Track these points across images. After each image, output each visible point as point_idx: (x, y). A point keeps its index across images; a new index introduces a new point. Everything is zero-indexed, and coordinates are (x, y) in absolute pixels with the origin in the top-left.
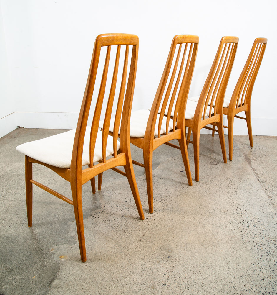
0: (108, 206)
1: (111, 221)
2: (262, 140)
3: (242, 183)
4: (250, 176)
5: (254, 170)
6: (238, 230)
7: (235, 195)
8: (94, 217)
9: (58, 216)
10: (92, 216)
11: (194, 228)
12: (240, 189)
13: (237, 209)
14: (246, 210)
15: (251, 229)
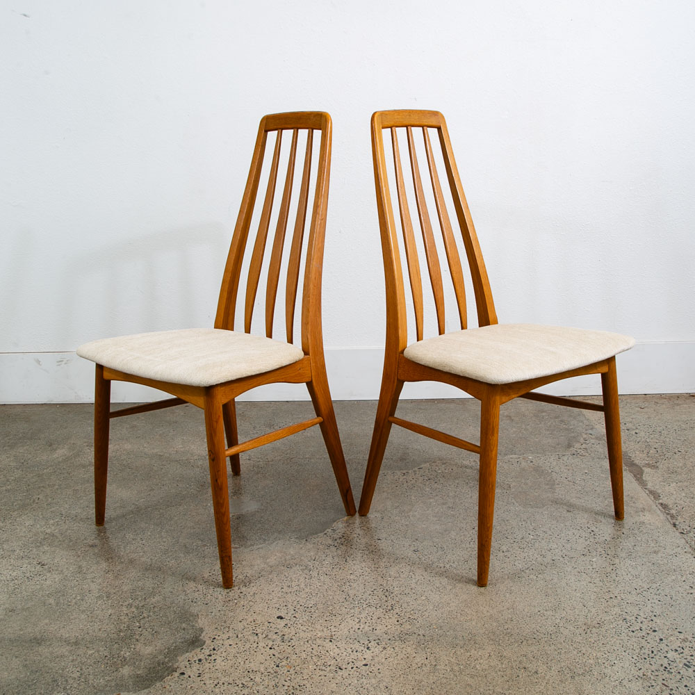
0: (225, 636)
1: (241, 685)
2: (664, 406)
3: (628, 537)
4: (647, 514)
5: (655, 495)
6: (641, 681)
7: (614, 575)
8: (186, 676)
9: (67, 681)
10: (179, 671)
11: (506, 687)
12: (624, 555)
13: (628, 617)
14: (653, 618)
15: (679, 677)
